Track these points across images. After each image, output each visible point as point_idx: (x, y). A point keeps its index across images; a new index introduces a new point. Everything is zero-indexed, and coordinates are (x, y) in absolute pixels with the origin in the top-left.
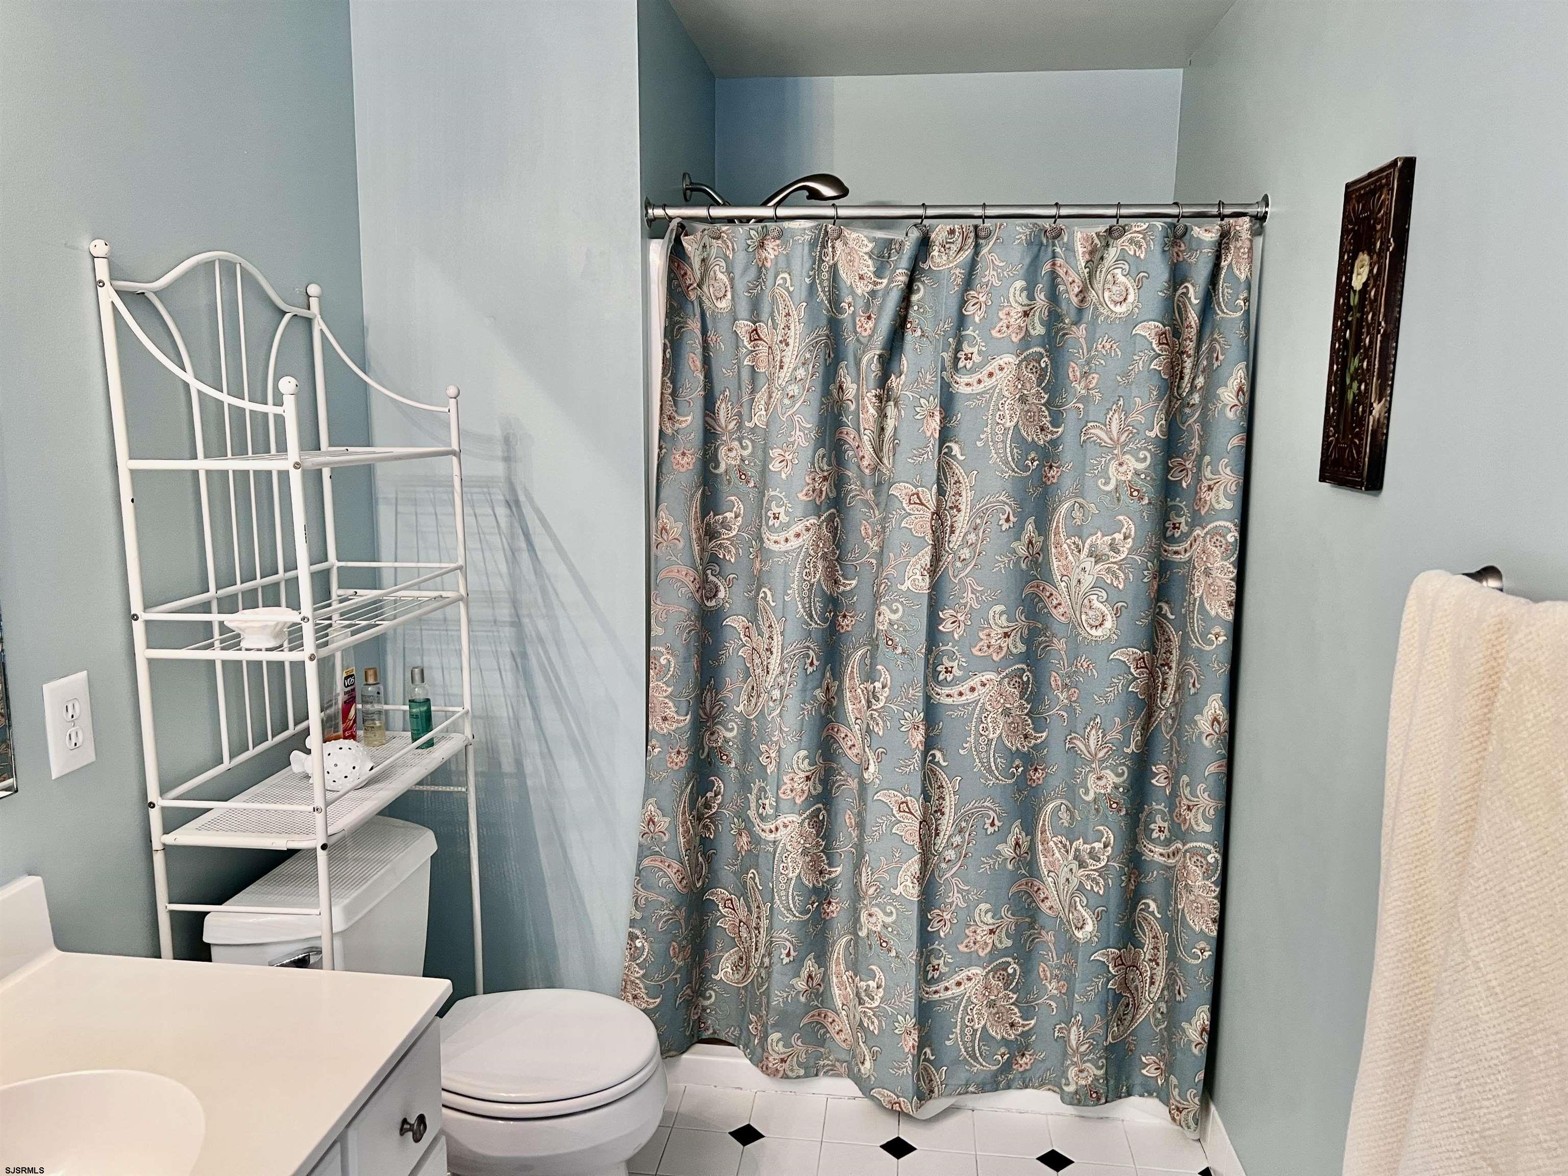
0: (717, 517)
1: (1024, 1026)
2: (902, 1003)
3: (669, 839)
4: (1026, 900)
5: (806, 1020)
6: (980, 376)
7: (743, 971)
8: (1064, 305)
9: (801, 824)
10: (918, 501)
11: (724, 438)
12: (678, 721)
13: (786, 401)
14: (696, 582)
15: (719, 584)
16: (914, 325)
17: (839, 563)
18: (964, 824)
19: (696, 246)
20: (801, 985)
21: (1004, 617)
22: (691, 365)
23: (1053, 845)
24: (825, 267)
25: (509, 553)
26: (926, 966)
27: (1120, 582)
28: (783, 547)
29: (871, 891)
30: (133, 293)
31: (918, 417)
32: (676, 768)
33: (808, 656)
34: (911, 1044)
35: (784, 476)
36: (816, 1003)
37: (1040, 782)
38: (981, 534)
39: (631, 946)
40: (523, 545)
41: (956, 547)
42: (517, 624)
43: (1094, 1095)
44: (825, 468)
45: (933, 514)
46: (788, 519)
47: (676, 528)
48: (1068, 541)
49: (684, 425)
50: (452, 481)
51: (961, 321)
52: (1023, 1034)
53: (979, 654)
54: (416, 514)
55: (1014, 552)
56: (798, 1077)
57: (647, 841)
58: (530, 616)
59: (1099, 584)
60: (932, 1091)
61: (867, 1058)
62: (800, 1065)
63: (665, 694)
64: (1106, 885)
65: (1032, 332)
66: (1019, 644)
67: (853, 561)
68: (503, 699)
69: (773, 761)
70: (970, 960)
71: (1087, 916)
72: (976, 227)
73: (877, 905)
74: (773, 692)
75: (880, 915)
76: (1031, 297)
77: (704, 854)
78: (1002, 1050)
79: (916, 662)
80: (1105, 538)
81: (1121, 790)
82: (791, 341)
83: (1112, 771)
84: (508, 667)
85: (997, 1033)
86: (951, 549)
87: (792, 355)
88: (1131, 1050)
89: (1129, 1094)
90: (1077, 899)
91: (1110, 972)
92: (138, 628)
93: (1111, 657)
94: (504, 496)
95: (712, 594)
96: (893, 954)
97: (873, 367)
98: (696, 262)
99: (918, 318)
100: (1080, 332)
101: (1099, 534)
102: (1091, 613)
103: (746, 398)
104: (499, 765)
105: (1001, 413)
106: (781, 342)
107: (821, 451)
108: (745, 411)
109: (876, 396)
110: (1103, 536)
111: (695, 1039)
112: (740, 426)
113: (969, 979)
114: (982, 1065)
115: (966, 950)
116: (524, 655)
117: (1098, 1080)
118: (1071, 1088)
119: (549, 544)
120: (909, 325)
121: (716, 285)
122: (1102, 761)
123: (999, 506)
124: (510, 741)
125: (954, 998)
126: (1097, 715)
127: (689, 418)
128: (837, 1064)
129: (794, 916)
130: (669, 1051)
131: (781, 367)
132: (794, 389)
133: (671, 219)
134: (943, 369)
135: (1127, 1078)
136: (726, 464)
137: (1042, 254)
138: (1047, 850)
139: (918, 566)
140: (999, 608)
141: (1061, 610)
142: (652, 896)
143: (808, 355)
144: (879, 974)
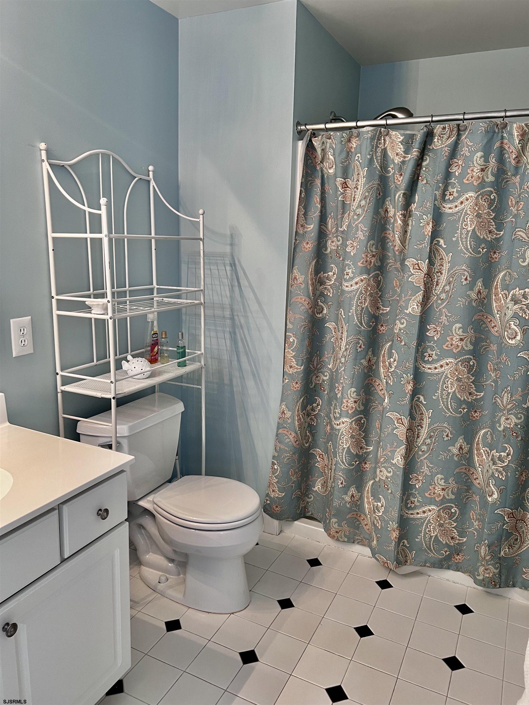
0: (325, 275)
1: (459, 540)
2: (392, 516)
3: (291, 422)
4: (465, 477)
5: (349, 516)
6: (456, 204)
7: (325, 488)
8: (508, 166)
9: (351, 423)
10: (418, 268)
11: (330, 236)
12: (297, 368)
13: (355, 217)
14: (309, 304)
15: (324, 306)
16: (422, 178)
17: (380, 299)
18: (432, 434)
19: (318, 143)
20: (348, 499)
21: (461, 330)
22: (315, 200)
23: (483, 452)
24: (379, 150)
25: (230, 287)
26: (407, 500)
27: (526, 315)
28: (349, 289)
29: (382, 460)
30: (59, 165)
31: (421, 225)
32: (295, 390)
33: (359, 343)
34: (395, 536)
35: (352, 254)
36: (355, 509)
37: (478, 418)
38: (452, 286)
39: (273, 468)
40: (236, 284)
41: (439, 293)
42: (232, 319)
43: (493, 583)
44: (374, 250)
45: (425, 274)
46: (353, 275)
47: (301, 279)
48: (502, 293)
49: (309, 229)
50: (200, 252)
51: (448, 175)
52: (458, 544)
53: (446, 348)
54: (195, 269)
55: (469, 296)
56: (344, 541)
57: (281, 421)
58: (238, 316)
59: (515, 316)
60: (406, 561)
61: (375, 539)
62: (345, 536)
63: (291, 356)
64: (507, 476)
65: (487, 180)
66: (469, 345)
67: (389, 298)
68: (225, 351)
69: (340, 392)
70: (432, 502)
71: (494, 490)
72: (458, 125)
73: (384, 467)
74: (342, 359)
75: (385, 472)
76: (486, 161)
77: (310, 432)
78: (446, 549)
79: (411, 349)
80: (521, 291)
81: (519, 426)
82: (359, 187)
83: (515, 416)
84: (228, 338)
85: (443, 540)
86: (436, 294)
87: (359, 194)
88: (517, 564)
89: (514, 586)
90: (491, 481)
91: (505, 520)
92: (54, 301)
93: (519, 355)
94: (230, 261)
95: (320, 311)
96: (390, 491)
97: (400, 199)
98: (319, 151)
99: (425, 174)
100: (517, 179)
101: (517, 289)
102: (510, 331)
103: (339, 216)
104: (223, 380)
105: (466, 223)
106: (355, 188)
107: (372, 242)
108: (339, 222)
109: (402, 214)
110: (519, 290)
111: (302, 516)
112: (337, 230)
113: (430, 511)
114: (434, 554)
115: (429, 496)
116: (235, 333)
117: (496, 575)
118: (481, 578)
119: (247, 284)
120: (420, 178)
121: (329, 161)
122: (509, 410)
123: (462, 272)
124: (228, 370)
125: (421, 519)
126: (508, 385)
127: (312, 226)
128: (364, 540)
129: (346, 466)
130: (288, 518)
131: (354, 200)
132: (359, 211)
133: (308, 130)
134: (436, 200)
135: (513, 578)
136: (331, 248)
137: (495, 136)
138: (479, 454)
139: (416, 301)
140: (458, 325)
141: (496, 329)
142: (282, 447)
143: (367, 194)
144: (383, 500)
